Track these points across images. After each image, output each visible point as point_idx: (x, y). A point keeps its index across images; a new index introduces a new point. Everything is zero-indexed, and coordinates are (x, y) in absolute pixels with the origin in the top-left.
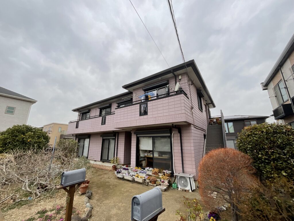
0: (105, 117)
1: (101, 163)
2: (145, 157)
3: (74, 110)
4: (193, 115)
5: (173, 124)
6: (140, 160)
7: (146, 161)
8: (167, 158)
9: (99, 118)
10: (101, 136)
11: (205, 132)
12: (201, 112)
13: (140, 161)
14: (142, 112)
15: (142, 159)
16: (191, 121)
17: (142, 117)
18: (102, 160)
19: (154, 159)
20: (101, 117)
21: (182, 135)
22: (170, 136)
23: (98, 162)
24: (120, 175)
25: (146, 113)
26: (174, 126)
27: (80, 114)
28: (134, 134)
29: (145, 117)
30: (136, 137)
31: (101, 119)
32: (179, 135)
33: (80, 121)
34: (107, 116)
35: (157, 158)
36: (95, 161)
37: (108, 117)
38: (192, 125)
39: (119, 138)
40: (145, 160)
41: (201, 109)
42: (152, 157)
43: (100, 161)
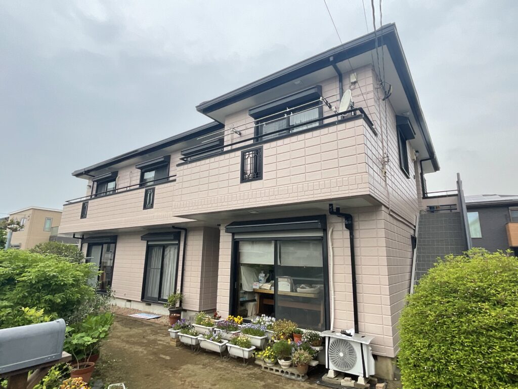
0: (154, 190)
1: (142, 307)
2: (254, 292)
3: (79, 175)
4: (385, 181)
5: (331, 205)
6: (241, 299)
7: (258, 302)
8: (312, 296)
9: (138, 191)
10: (143, 238)
11: (415, 230)
12: (406, 178)
13: (241, 302)
14: (249, 172)
15: (247, 298)
16: (382, 196)
17: (247, 185)
18: (146, 298)
19: (277, 299)
20: (144, 190)
21: (357, 234)
22: (322, 237)
23: (135, 303)
24: (187, 339)
25: (257, 174)
26: (335, 211)
27: (91, 184)
28: (227, 232)
29: (256, 184)
30: (231, 240)
31: (143, 194)
32: (347, 233)
33: (94, 199)
34: (157, 187)
35: (285, 297)
36: (130, 301)
37: (159, 189)
38: (383, 208)
39: (189, 243)
40: (254, 300)
41: (405, 170)
42: (273, 293)
43: (140, 300)
